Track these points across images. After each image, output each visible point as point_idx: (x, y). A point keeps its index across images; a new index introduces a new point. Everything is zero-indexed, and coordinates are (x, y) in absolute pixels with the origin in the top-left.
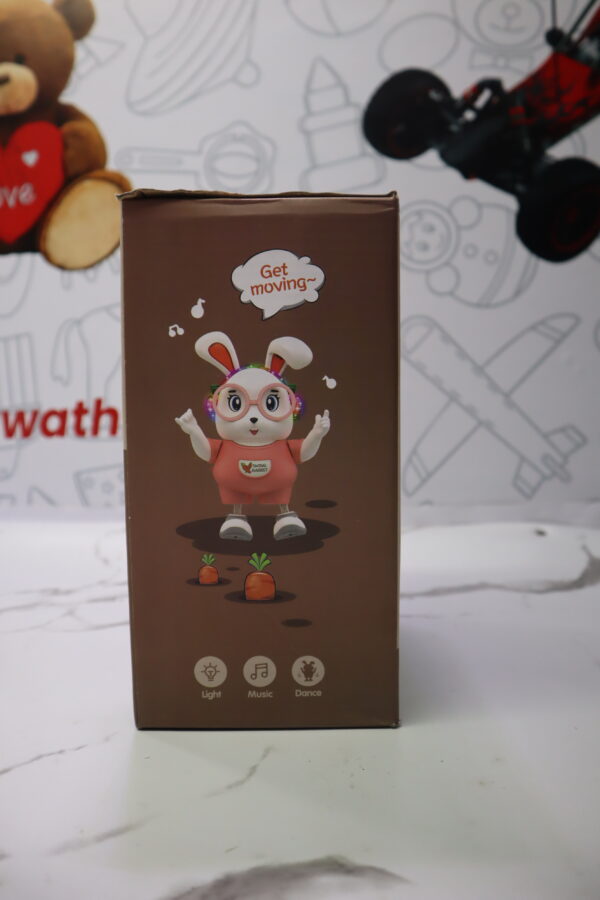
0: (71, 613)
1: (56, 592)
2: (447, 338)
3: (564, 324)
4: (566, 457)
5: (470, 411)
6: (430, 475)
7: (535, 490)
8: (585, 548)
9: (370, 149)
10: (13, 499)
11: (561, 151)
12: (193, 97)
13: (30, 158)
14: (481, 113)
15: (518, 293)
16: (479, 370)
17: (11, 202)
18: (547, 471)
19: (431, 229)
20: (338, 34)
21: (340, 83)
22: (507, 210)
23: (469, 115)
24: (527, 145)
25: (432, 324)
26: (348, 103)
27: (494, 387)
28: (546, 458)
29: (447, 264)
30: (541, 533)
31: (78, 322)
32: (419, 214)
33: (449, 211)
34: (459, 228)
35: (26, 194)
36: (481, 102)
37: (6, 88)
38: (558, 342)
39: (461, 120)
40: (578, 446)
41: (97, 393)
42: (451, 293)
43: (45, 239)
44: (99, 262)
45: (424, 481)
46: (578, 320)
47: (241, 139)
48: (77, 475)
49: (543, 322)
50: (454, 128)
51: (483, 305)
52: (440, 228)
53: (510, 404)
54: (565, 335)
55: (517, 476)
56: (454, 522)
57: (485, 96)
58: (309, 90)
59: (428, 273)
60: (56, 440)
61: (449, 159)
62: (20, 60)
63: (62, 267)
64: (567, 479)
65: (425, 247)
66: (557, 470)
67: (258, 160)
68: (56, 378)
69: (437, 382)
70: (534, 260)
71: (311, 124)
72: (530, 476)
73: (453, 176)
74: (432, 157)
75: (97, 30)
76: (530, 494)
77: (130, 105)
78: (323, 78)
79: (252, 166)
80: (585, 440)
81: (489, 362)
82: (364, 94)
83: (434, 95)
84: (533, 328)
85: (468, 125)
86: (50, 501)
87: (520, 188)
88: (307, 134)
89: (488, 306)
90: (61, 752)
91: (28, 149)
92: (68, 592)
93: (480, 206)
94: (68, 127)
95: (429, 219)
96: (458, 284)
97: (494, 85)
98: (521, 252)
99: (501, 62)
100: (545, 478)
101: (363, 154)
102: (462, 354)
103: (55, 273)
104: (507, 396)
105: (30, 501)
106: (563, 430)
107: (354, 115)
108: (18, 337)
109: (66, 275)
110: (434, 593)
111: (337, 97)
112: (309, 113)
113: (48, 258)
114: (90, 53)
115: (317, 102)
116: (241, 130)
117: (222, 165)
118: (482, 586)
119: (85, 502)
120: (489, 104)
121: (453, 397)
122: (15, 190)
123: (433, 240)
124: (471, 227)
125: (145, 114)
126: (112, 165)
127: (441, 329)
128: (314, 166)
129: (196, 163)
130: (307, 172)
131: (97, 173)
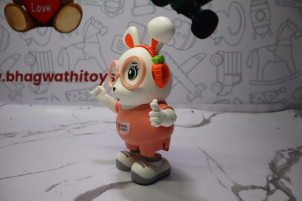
0: (69, 132)
1: (63, 126)
2: (171, 58)
3: (203, 56)
4: (201, 91)
5: (176, 78)
7: (192, 100)
8: (203, 116)
9: (152, 3)
10: (47, 99)
11: (205, 7)
15: (191, 47)
16: (179, 67)
17: (44, 11)
18: (196, 95)
22: (189, 23)
24: (196, 5)
25: (167, 54)
27: (183, 72)
28: (195, 92)
30: (193, 112)
31: (66, 48)
34: (176, 28)
35: (49, 8)
38: (201, 61)
40: (204, 89)
41: (72, 69)
42: (173, 46)
43: (55, 23)
44: (72, 31)
46: (206, 55)
48: (66, 92)
49: (197, 55)
51: (181, 49)
53: (187, 77)
54: (203, 59)
55: (188, 96)
60: (59, 83)
61: (174, 8)
63: (61, 32)
64: (201, 97)
66: (199, 95)
67: (119, 3)
68: (59, 64)
70: (195, 37)
72: (191, 96)
73: (175, 12)
74: (169, 6)
76: (191, 101)
79: (117, 5)
80: (206, 87)
81: (182, 65)
84: (194, 56)
86: (58, 100)
87: (193, 17)
89: (182, 50)
90: (74, 163)
92: (67, 126)
93: (182, 21)
96: (174, 44)
98: (192, 35)
100: (195, 97)
101: (150, 4)
102: (175, 63)
103: (59, 33)
104: (186, 75)
105: (52, 99)
106: (201, 84)
108: (47, 52)
109: (62, 34)
113: (56, 29)
117: (109, 4)
119: (68, 100)
122: (45, 7)
124: (179, 28)
126: (75, 2)
127: (169, 55)
128: (136, 7)
129: (101, 3)
130: (133, 8)
131: (71, 4)
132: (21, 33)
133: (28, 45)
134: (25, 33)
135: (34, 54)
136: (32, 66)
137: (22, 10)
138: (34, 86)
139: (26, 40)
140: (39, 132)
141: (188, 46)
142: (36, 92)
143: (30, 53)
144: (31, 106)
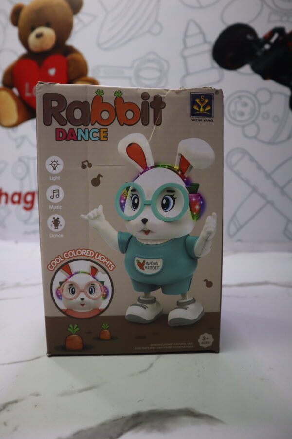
2: (252, 159)
5: (263, 196)
6: (242, 227)
9: (216, 65)
12: (130, 40)
13: (52, 72)
14: (273, 46)
15: (289, 137)
16: (268, 176)
19: (245, 105)
20: (201, 7)
21: (202, 32)
22: (285, 95)
23: (267, 47)
25: (245, 152)
26: (205, 42)
27: (275, 184)
29: (254, 122)
32: (240, 97)
33: (255, 95)
34: (260, 104)
36: (273, 40)
37: (42, 39)
39: (263, 49)
42: (255, 137)
45: (238, 230)
47: (152, 61)
50: (259, 53)
51: (271, 143)
52: (250, 104)
53: (283, 193)
55: (286, 229)
56: (253, 251)
57: (276, 36)
58: (186, 36)
59: (243, 127)
61: (256, 70)
62: (48, 25)
65: (242, 114)
67: (160, 71)
69: (246, 181)
71: (187, 53)
73: (258, 78)
74: (247, 69)
75: (84, 9)
77: (99, 45)
78: (193, 29)
79: (157, 74)
81: (273, 172)
82: (213, 37)
83: (249, 37)
85: (266, 51)
88: (185, 58)
89: (274, 144)
91: (51, 67)
93: (271, 93)
94: (70, 57)
95: (245, 100)
96: (258, 132)
97: (280, 31)
99: (285, 18)
101: (213, 67)
102: (260, 168)
104: (282, 189)
107: (208, 48)
110: (242, 285)
111: (200, 39)
112: (186, 47)
114: (80, 21)
115: (190, 42)
116: (152, 56)
117: (143, 74)
118: (266, 283)
120: (277, 40)
121: (255, 189)
123: (247, 110)
124: (266, 104)
125: (107, 49)
126: (90, 74)
127: (249, 154)
128: (188, 73)
129: (130, 73)
130: (184, 77)
131: (84, 78)
132: (10, 130)
133: (18, 147)
134: (15, 129)
135: (26, 160)
136: (22, 179)
137: (13, 94)
138: (24, 212)
139: (15, 140)
140: (18, 285)
141: (284, 136)
142: (26, 222)
143: (20, 160)
144: (16, 242)
